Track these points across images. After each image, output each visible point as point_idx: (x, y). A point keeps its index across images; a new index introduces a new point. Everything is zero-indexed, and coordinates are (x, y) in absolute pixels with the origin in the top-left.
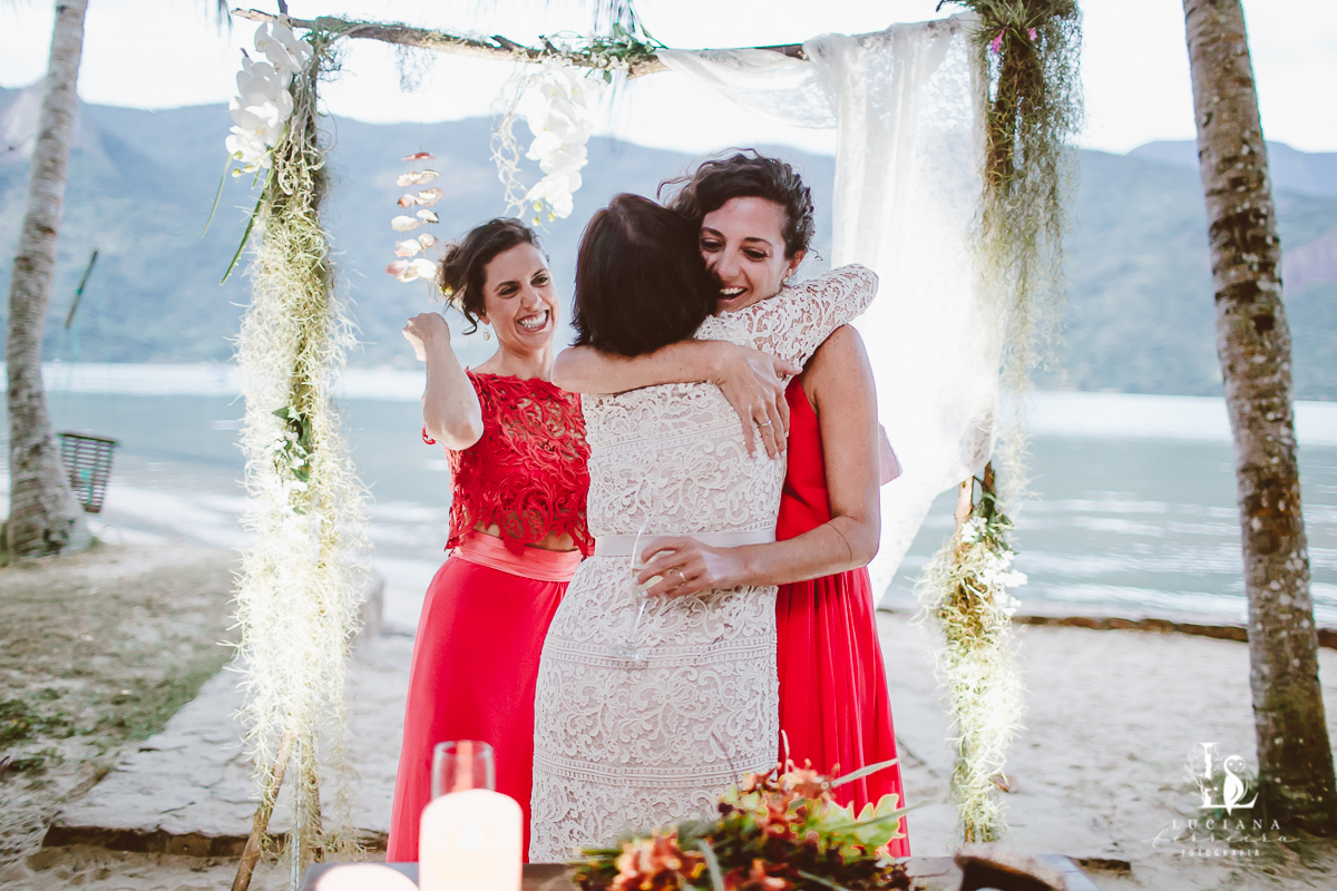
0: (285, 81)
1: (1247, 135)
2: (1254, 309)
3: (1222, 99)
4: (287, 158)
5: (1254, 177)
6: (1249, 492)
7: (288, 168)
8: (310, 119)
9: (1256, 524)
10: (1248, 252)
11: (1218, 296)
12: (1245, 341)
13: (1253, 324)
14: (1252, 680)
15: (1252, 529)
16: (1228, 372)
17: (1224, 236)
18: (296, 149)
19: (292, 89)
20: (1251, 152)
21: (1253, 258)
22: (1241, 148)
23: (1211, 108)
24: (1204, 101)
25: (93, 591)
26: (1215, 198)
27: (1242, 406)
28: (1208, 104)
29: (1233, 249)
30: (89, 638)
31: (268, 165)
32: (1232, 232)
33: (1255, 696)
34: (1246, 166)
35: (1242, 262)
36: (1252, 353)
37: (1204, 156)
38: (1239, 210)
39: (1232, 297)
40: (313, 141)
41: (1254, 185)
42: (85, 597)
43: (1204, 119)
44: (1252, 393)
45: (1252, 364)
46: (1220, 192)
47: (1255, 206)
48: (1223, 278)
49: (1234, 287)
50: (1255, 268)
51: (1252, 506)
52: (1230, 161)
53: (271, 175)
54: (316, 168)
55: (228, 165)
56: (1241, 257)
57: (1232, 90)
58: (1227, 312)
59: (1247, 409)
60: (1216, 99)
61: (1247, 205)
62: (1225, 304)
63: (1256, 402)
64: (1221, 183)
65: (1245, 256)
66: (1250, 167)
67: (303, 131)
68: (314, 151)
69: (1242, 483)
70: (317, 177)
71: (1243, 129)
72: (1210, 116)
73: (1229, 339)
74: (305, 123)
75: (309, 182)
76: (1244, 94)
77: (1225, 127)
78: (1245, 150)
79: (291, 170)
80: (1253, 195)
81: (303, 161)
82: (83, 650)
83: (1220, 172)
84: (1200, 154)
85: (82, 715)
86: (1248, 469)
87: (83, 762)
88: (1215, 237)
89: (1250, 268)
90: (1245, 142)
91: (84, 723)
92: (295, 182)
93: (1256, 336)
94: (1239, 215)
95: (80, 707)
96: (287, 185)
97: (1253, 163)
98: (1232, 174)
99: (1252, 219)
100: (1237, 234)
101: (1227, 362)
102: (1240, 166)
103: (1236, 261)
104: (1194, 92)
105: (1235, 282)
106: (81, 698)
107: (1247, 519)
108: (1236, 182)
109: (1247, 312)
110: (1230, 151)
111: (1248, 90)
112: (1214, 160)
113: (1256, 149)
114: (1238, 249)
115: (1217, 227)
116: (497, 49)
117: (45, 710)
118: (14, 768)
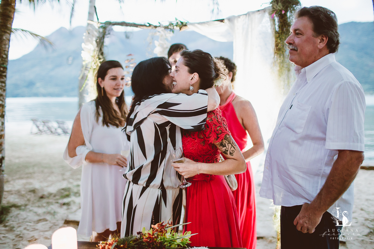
7: (95, 61)
18: (96, 56)
19: (96, 41)
40: (102, 54)
54: (101, 61)
67: (99, 52)
74: (100, 49)
81: (98, 59)
92: (97, 65)
116: (148, 26)
117: (75, 190)
118: (64, 204)
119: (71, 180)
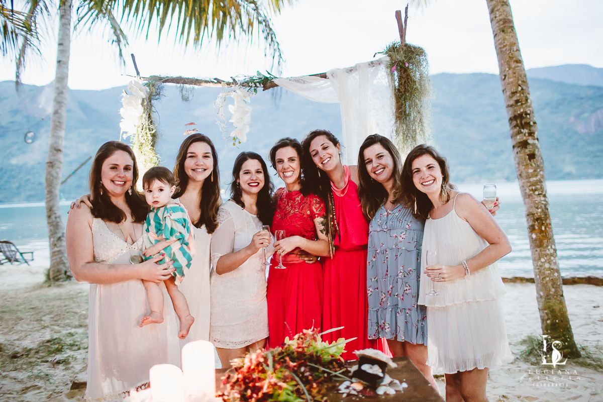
0: (140, 101)
1: (520, 82)
2: (527, 151)
3: (509, 69)
4: (142, 129)
5: (524, 99)
6: (531, 224)
7: (143, 133)
8: (149, 114)
9: (534, 236)
10: (523, 129)
11: (514, 147)
12: (525, 164)
13: (527, 157)
14: (537, 298)
15: (532, 238)
16: (519, 177)
17: (514, 123)
18: (145, 126)
19: (142, 104)
20: (522, 89)
21: (525, 131)
22: (518, 88)
23: (506, 73)
24: (503, 70)
25: (85, 294)
26: (509, 108)
27: (525, 190)
28: (505, 71)
29: (518, 128)
30: (84, 312)
31: (136, 132)
32: (517, 121)
33: (539, 305)
34: (520, 95)
35: (521, 133)
36: (528, 168)
37: (504, 92)
38: (519, 112)
39: (519, 147)
40: (151, 122)
41: (524, 102)
42: (82, 296)
43: (503, 77)
44: (529, 184)
45: (528, 173)
46: (511, 106)
47: (525, 110)
48: (515, 139)
49: (519, 143)
50: (527, 135)
51: (532, 229)
52: (514, 93)
53: (136, 136)
54: (153, 132)
55: (121, 133)
56: (521, 131)
57: (513, 65)
58: (517, 153)
59: (527, 191)
60: (507, 69)
61: (522, 110)
62: (516, 150)
63: (531, 188)
64: (512, 102)
65: (522, 130)
66: (522, 95)
67: (147, 120)
68: (151, 127)
69: (527, 220)
70: (154, 136)
71: (518, 80)
72: (505, 76)
73: (518, 164)
74: (148, 116)
75: (150, 138)
76: (518, 66)
77: (511, 80)
78: (520, 88)
79: (144, 134)
80: (524, 106)
81: (148, 130)
82: (82, 317)
83: (511, 97)
84: (503, 91)
85: (83, 342)
86: (530, 214)
87: (84, 359)
88: (511, 124)
89: (525, 135)
90: (520, 85)
91: (84, 345)
92: (146, 139)
93: (529, 161)
94: (519, 115)
95: (82, 339)
96: (143, 139)
97: (523, 94)
98: (515, 98)
99: (524, 115)
100: (519, 122)
101: (519, 173)
102: (518, 95)
103: (519, 133)
104: (499, 67)
105: (519, 141)
106: (82, 336)
107: (530, 234)
108: (517, 101)
109: (525, 152)
110: (514, 89)
111: (519, 65)
112: (508, 93)
113: (524, 88)
114: (519, 128)
115: (511, 119)
116: (215, 83)
117: (69, 341)
118: (58, 363)
119: (56, 328)
